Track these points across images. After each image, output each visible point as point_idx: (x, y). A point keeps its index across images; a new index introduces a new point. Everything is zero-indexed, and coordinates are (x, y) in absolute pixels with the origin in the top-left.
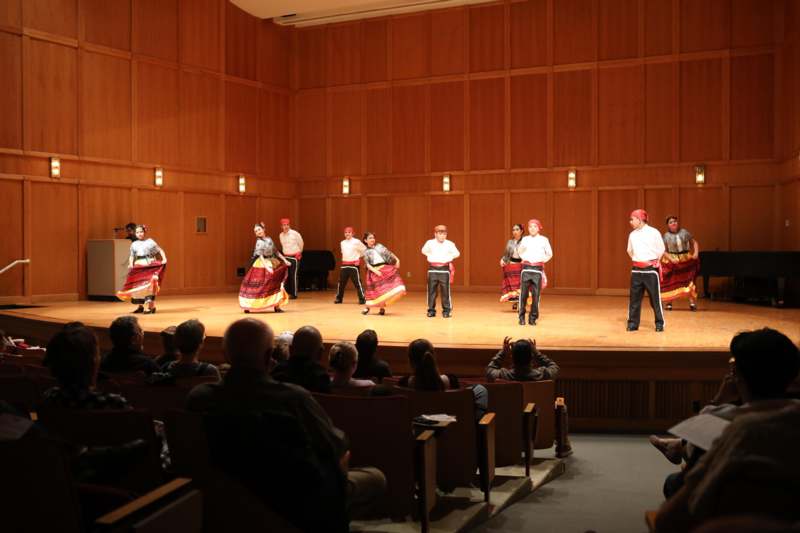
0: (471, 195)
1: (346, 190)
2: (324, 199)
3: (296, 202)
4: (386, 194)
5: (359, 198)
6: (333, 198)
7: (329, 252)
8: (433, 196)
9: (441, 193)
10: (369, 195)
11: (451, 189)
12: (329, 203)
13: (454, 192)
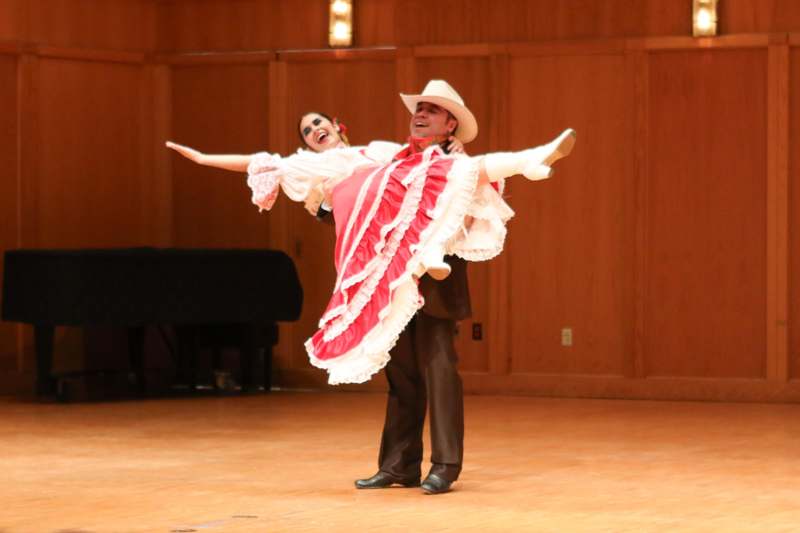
0: (792, 48)
1: (341, 32)
2: (265, 64)
3: (161, 74)
4: (482, 49)
5: (386, 61)
6: (293, 61)
7: (280, 257)
8: (652, 53)
9: (681, 42)
10: (422, 51)
11: (722, 27)
12: (280, 79)
13: (730, 40)
